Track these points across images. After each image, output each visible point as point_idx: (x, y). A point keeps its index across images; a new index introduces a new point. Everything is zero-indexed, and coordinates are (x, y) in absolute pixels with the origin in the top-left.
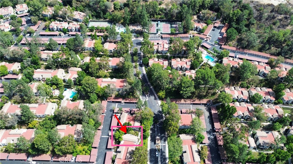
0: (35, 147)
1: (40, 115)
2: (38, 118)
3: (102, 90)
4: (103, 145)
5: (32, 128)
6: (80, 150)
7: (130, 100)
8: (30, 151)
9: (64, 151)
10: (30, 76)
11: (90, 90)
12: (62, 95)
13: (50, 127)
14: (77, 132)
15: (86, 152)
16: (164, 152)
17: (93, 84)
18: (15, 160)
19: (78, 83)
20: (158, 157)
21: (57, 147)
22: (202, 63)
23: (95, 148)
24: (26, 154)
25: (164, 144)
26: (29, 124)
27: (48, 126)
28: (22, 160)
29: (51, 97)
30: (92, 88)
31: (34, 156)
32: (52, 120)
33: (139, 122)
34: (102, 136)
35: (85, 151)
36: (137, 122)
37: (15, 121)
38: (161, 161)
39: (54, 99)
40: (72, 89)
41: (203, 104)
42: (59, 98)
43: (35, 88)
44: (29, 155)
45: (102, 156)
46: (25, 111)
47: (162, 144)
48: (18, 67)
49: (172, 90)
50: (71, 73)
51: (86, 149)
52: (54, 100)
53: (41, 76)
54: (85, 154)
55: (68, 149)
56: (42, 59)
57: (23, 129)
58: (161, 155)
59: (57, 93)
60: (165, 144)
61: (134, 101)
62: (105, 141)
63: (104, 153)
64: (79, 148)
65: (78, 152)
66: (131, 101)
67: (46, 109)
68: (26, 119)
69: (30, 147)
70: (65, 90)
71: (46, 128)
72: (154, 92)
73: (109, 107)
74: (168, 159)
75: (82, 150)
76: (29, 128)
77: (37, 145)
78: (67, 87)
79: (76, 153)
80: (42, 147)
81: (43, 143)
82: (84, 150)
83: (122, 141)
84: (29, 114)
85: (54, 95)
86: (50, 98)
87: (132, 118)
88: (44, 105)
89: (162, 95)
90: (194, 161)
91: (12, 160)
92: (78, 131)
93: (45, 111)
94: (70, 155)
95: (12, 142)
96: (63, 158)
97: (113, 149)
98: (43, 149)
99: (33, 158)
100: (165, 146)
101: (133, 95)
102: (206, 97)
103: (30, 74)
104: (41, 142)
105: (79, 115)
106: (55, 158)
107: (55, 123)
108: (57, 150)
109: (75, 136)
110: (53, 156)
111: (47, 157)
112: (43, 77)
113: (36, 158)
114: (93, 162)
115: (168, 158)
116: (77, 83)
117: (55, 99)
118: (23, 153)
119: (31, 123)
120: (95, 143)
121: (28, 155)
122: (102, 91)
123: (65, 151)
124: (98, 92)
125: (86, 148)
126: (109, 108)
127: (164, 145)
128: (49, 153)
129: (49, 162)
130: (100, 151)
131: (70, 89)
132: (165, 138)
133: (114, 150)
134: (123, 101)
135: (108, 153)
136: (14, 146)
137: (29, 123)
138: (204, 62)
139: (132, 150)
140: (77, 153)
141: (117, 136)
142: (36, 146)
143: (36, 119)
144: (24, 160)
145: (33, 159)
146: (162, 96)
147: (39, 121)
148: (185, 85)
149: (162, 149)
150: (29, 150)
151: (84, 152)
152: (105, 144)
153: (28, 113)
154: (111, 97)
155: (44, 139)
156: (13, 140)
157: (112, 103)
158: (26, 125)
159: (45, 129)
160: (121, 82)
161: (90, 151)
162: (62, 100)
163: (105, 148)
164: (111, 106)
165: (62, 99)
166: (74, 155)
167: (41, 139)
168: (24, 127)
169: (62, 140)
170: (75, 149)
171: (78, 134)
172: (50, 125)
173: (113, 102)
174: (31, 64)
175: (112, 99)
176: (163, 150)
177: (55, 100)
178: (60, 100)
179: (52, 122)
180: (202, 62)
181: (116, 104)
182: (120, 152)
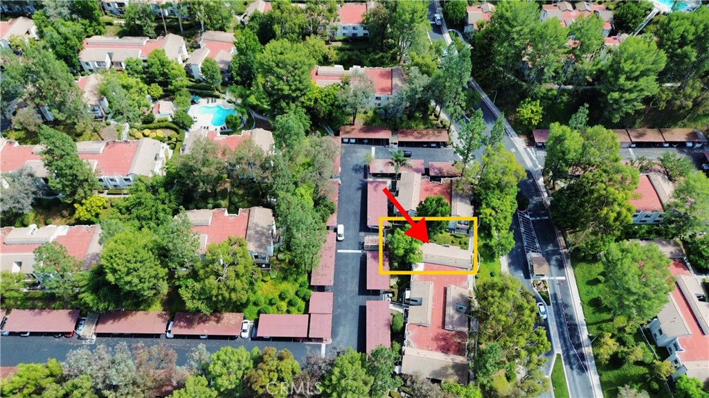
0: (108, 283)
1: (116, 178)
2: (106, 191)
3: (326, 96)
4: (346, 279)
5: (89, 222)
6: (270, 297)
7: (420, 135)
8: (88, 298)
9: (217, 296)
10: (70, 53)
11: (290, 89)
12: (188, 116)
13: (154, 217)
14: (257, 232)
15: (290, 304)
16: (566, 306)
17: (299, 65)
18: (32, 334)
19: (238, 75)
20: (546, 320)
21: (190, 282)
22: (651, 15)
23: (321, 289)
24: (70, 313)
25: (558, 276)
26: (76, 205)
27: (147, 213)
28: (58, 333)
29: (148, 121)
30: (295, 80)
31: (101, 318)
32: (161, 190)
33: (466, 203)
34: (339, 251)
35: (287, 300)
36: (461, 201)
37: (23, 195)
38: (561, 335)
39: (156, 128)
40: (218, 97)
41: (671, 144)
42: (174, 126)
43: (92, 91)
44: (81, 314)
45: (350, 316)
46: (58, 152)
47: (553, 278)
48: (28, 32)
49: (559, 101)
50: (208, 46)
51: (291, 294)
52: (158, 131)
53: (107, 56)
54: (288, 312)
55: (234, 290)
56: (106, 6)
57: (55, 226)
58: (558, 313)
59: (166, 110)
60: (563, 278)
61: (432, 139)
62: (353, 268)
63: (356, 309)
64: (267, 289)
65: (263, 305)
66: (421, 138)
67: (133, 157)
68: (64, 186)
69: (85, 282)
70: (193, 102)
71: (139, 218)
72: (494, 109)
73: (349, 159)
74: (585, 327)
75: (276, 295)
76: (79, 222)
77: (114, 271)
78: (198, 91)
79: (256, 309)
80: (136, 281)
81: (138, 265)
82: (282, 297)
83: (417, 266)
84: (75, 167)
85: (157, 117)
86: (145, 126)
87: (439, 188)
88: (125, 145)
89: (532, 116)
90: (703, 333)
91: (19, 334)
92: (258, 229)
93: (129, 165)
94: (235, 314)
95: (16, 269)
96: (212, 323)
97: (387, 292)
98: (135, 289)
99: (99, 326)
100: (563, 284)
101: (425, 119)
102: (680, 123)
103: (68, 42)
104: (129, 262)
105: (264, 168)
106: (181, 327)
107: (170, 201)
108: (189, 295)
109: (251, 247)
110: (172, 319)
111: (149, 320)
112: (115, 59)
113: (110, 327)
114: (320, 340)
115: (582, 325)
116: (235, 74)
117: (161, 128)
118: (61, 311)
119: (82, 204)
120: (321, 272)
121: (78, 315)
122: (325, 102)
123: (220, 298)
124: (312, 103)
125: (289, 288)
126: (347, 161)
127: (562, 281)
128: (157, 308)
129: (159, 340)
130: (340, 300)
131: (210, 99)
132: (558, 257)
133: (391, 295)
134: (394, 139)
135: (371, 305)
136: (26, 285)
137: (75, 201)
138: (655, 11)
139: (462, 296)
140: (259, 308)
141: (401, 245)
142: (110, 277)
143: (99, 192)
144: (63, 334)
145: (97, 332)
146: (531, 118)
147: (110, 199)
148: (634, 67)
149: (555, 296)
150: (80, 296)
151: (284, 305)
152: (353, 278)
153: (69, 162)
154: (353, 127)
155: (141, 250)
156: (20, 264)
157: (357, 146)
158: (65, 213)
159: (136, 221)
160: (382, 75)
161: (304, 299)
162: (186, 133)
163: (357, 289)
164: (353, 155)
165: (187, 130)
166: (248, 315)
167: (131, 251)
168: (58, 220)
169: (209, 257)
170: (255, 293)
171: (260, 240)
172: (154, 209)
173: (360, 141)
174: (71, 14)
175: (355, 131)
176: (559, 297)
177: (160, 133)
178: (180, 130)
179: (160, 197)
180: (650, 10)
181: (371, 149)
182: (417, 302)
